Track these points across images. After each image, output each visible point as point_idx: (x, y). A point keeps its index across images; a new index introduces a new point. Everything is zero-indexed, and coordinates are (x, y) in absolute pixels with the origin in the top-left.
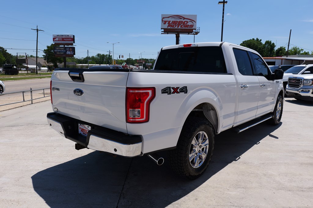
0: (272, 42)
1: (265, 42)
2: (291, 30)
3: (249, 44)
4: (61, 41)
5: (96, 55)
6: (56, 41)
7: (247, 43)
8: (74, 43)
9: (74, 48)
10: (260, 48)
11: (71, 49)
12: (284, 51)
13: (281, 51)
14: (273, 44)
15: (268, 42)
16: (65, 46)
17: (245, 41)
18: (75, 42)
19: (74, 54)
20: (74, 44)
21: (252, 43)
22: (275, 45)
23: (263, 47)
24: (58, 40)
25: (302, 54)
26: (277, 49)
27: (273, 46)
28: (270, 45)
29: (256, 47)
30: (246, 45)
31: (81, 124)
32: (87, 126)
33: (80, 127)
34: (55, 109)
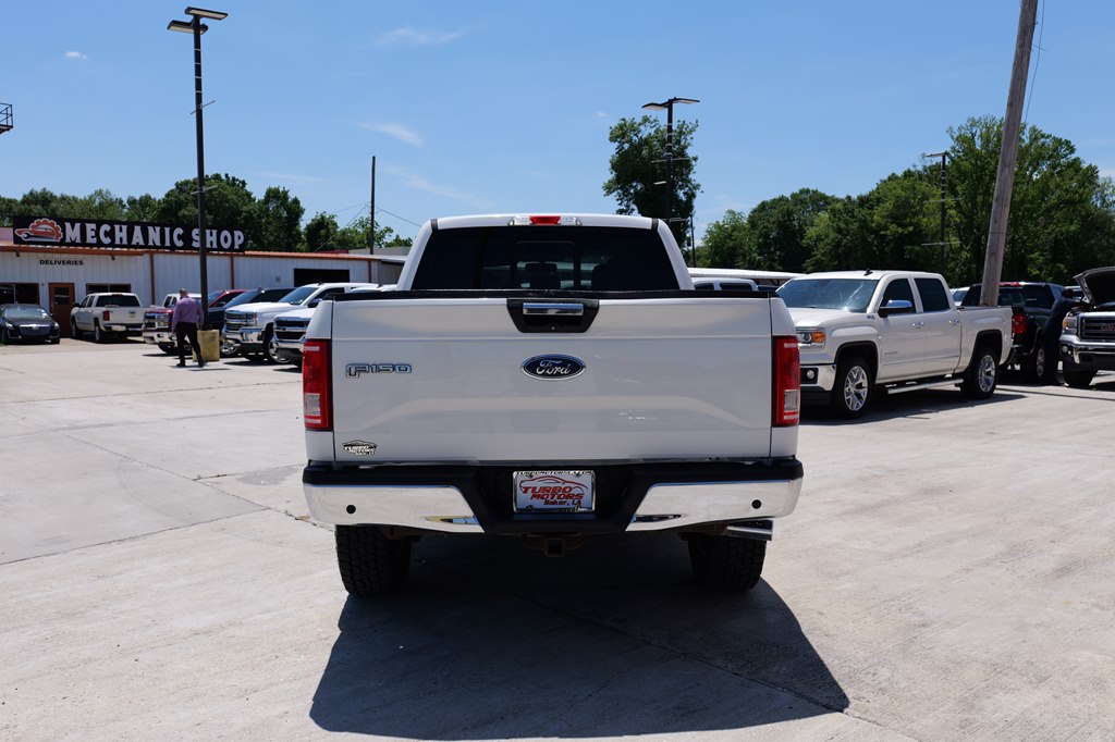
0: (292, 196)
1: (264, 194)
2: (374, 158)
10: (248, 212)
12: (335, 232)
13: (323, 232)
14: (296, 201)
15: (273, 195)
22: (302, 205)
23: (262, 212)
25: (389, 245)
26: (309, 222)
27: (295, 210)
28: (283, 206)
31: (531, 476)
32: (569, 475)
33: (523, 485)
34: (352, 445)
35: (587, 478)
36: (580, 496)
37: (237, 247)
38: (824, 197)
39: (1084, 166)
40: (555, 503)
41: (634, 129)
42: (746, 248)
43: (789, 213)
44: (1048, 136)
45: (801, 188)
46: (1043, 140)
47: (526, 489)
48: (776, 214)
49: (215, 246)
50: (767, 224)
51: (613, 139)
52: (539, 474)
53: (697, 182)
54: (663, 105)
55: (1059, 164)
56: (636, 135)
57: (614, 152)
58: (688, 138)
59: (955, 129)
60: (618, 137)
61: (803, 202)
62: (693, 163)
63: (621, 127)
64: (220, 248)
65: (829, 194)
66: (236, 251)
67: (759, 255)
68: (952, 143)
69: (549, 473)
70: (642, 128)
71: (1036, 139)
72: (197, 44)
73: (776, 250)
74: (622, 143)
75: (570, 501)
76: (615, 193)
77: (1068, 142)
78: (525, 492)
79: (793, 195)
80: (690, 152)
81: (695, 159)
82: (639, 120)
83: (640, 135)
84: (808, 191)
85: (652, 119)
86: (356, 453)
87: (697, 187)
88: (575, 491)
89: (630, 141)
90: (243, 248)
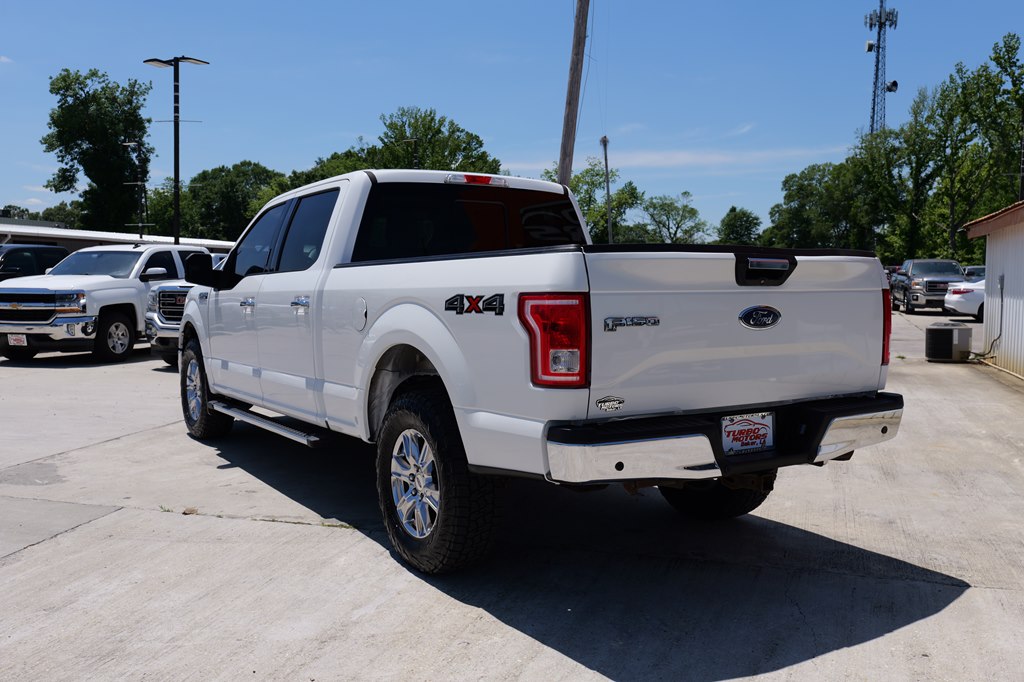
31: (732, 420)
32: (756, 417)
33: (727, 429)
34: (605, 402)
35: (769, 420)
36: (765, 435)
38: (265, 171)
39: (490, 159)
40: (747, 444)
41: (79, 81)
42: (188, 218)
43: (233, 184)
44: (462, 131)
45: (242, 160)
46: (458, 133)
47: (729, 433)
48: (218, 184)
50: (209, 194)
51: (54, 90)
52: (738, 418)
53: (151, 146)
54: (168, 63)
55: (472, 156)
56: (81, 89)
57: (56, 106)
58: (141, 99)
59: (387, 117)
60: (60, 89)
61: (245, 174)
62: (147, 125)
63: (65, 78)
65: (270, 168)
67: (202, 225)
68: (385, 130)
69: (745, 417)
70: (88, 82)
71: (453, 132)
73: (220, 221)
74: (65, 96)
75: (758, 441)
76: (57, 150)
77: (477, 137)
78: (728, 436)
79: (235, 167)
80: (143, 113)
81: (149, 121)
82: (84, 73)
83: (86, 90)
84: (249, 164)
85: (100, 74)
86: (609, 410)
87: (151, 151)
88: (762, 432)
89: (75, 96)
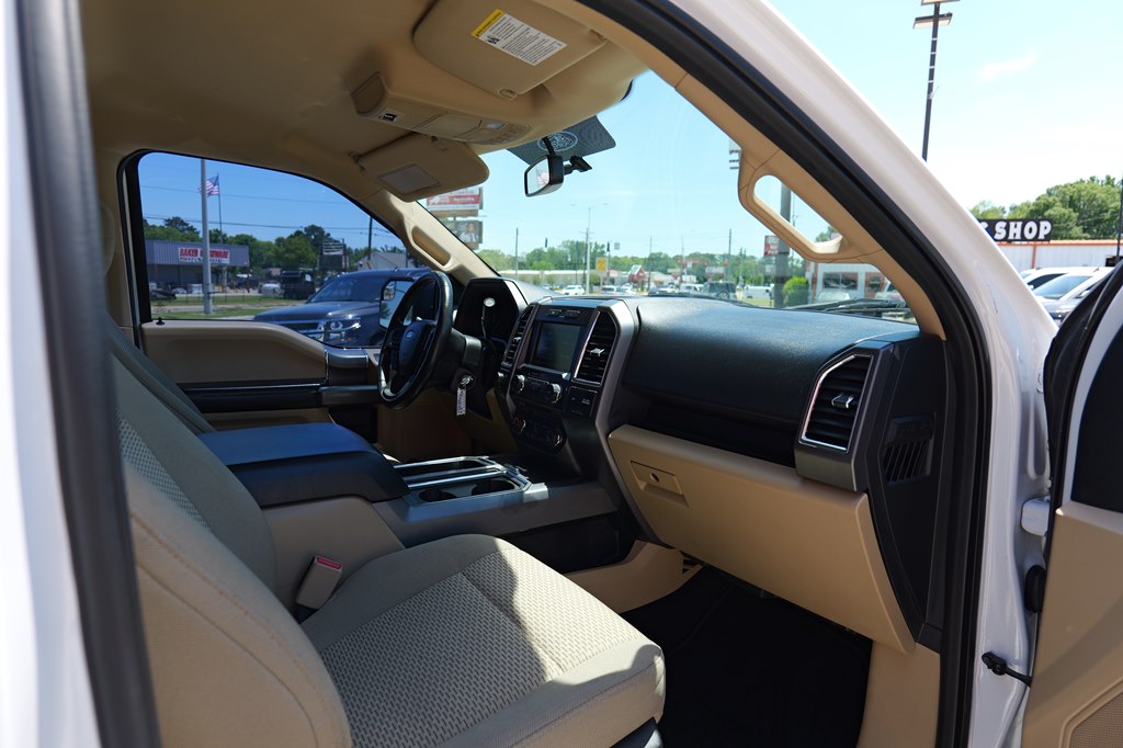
3: (1071, 197)
4: (445, 203)
5: (560, 243)
6: (434, 204)
7: (1064, 193)
8: (481, 208)
9: (481, 223)
11: (471, 228)
16: (458, 219)
17: (1057, 187)
18: (484, 206)
19: (480, 241)
20: (480, 212)
21: (1083, 193)
24: (440, 203)
29: (1099, 206)
30: (1062, 201)
37: (1041, 236)
49: (1018, 237)
64: (1023, 238)
66: (1042, 240)
72: (935, 34)
90: (1048, 238)
